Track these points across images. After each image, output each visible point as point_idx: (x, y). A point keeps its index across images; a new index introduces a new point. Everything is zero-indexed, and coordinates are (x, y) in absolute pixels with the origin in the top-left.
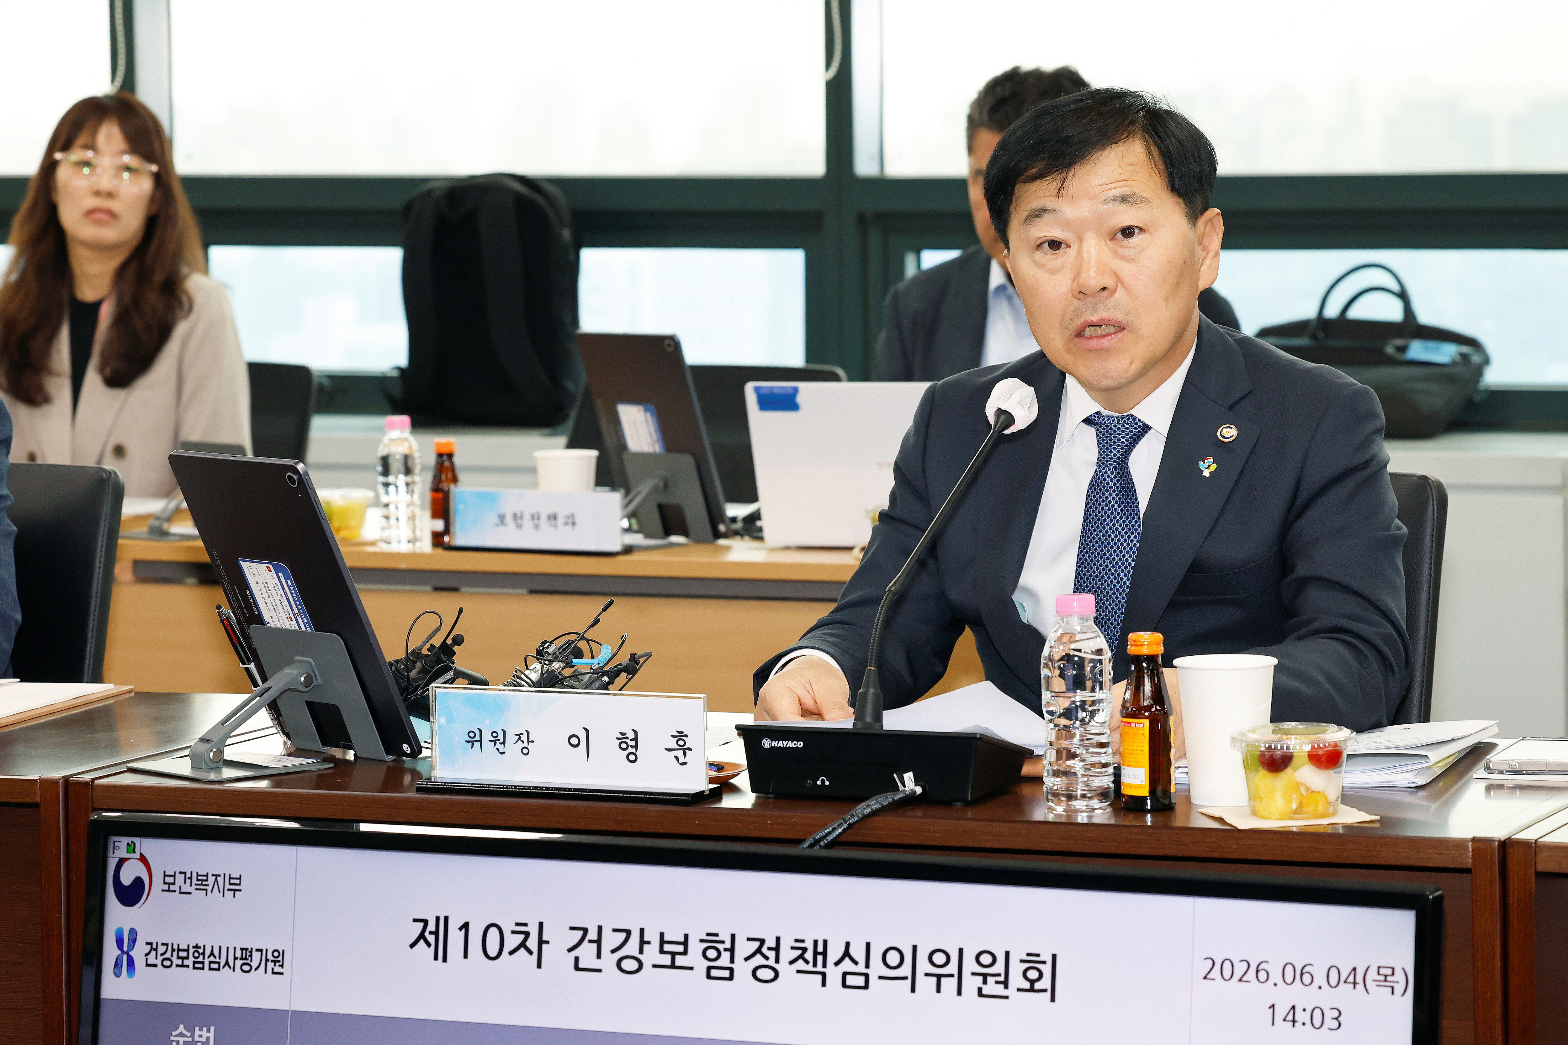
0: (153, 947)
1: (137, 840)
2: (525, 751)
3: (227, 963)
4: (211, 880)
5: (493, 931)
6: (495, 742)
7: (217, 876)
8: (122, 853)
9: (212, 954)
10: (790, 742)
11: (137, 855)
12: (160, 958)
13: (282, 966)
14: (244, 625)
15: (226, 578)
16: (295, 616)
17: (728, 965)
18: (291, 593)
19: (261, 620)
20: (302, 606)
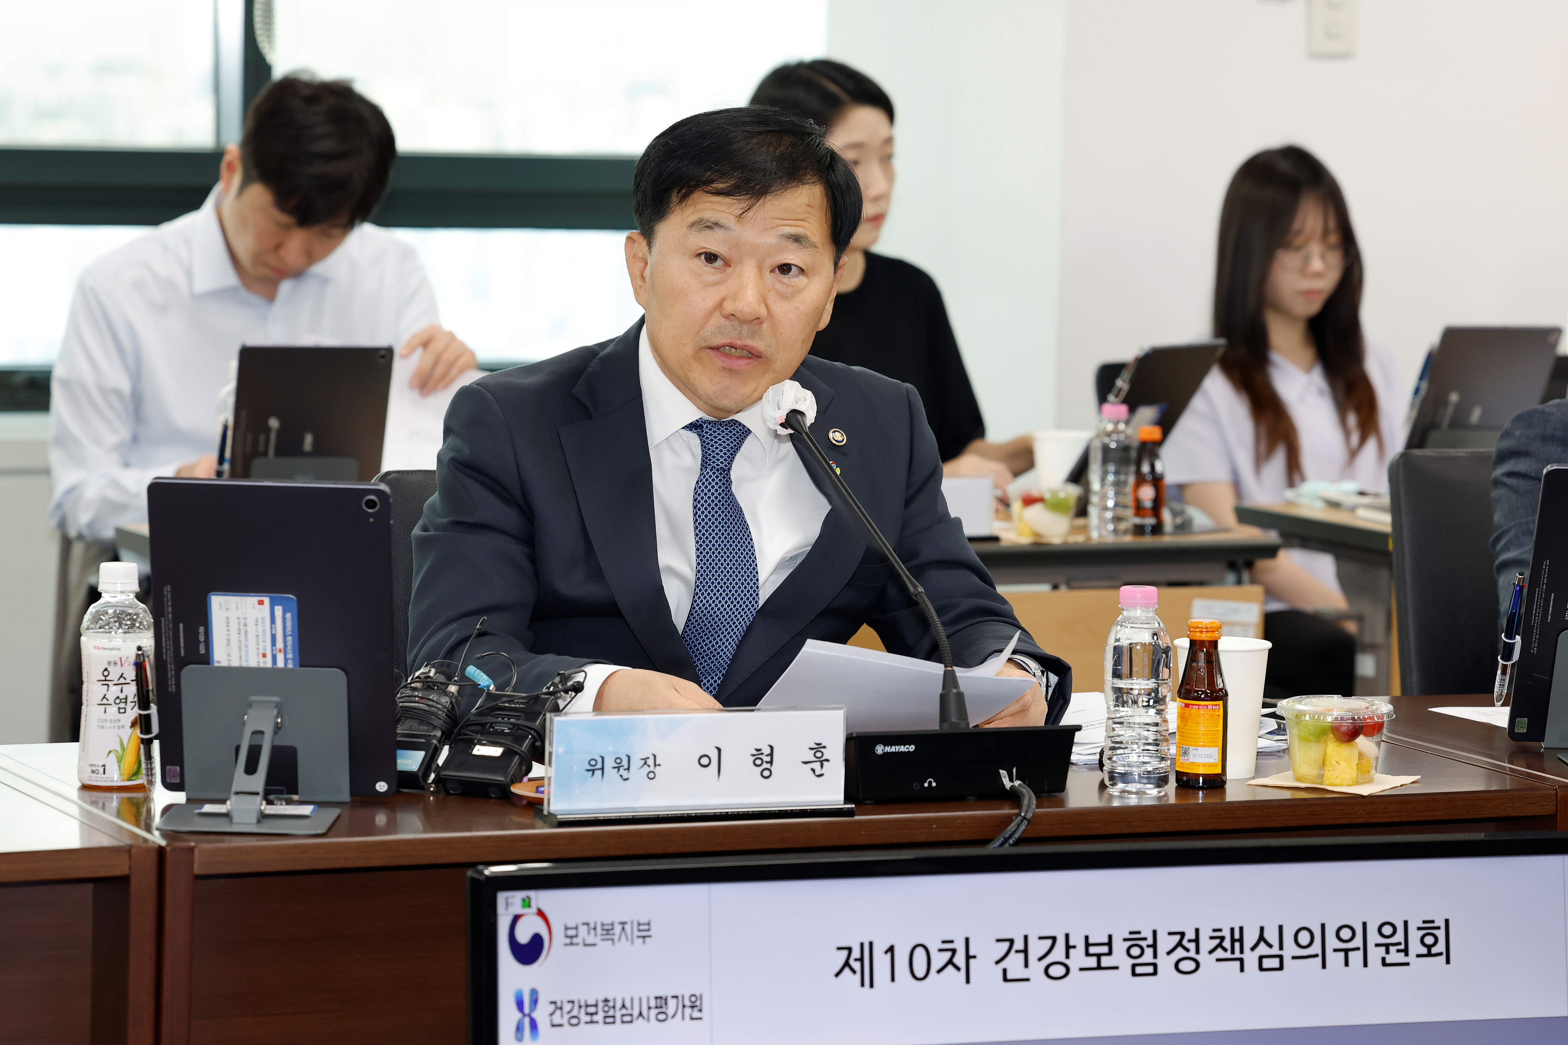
0: (557, 1006)
1: (532, 894)
2: (651, 775)
3: (641, 1014)
4: (618, 928)
5: (920, 952)
6: (619, 768)
7: (623, 923)
8: (517, 909)
9: (624, 1006)
10: (902, 747)
11: (534, 910)
12: (566, 1017)
13: (700, 1011)
14: (169, 666)
15: (170, 616)
16: (274, 653)
17: (1152, 960)
18: (284, 628)
19: (206, 659)
20: (293, 641)
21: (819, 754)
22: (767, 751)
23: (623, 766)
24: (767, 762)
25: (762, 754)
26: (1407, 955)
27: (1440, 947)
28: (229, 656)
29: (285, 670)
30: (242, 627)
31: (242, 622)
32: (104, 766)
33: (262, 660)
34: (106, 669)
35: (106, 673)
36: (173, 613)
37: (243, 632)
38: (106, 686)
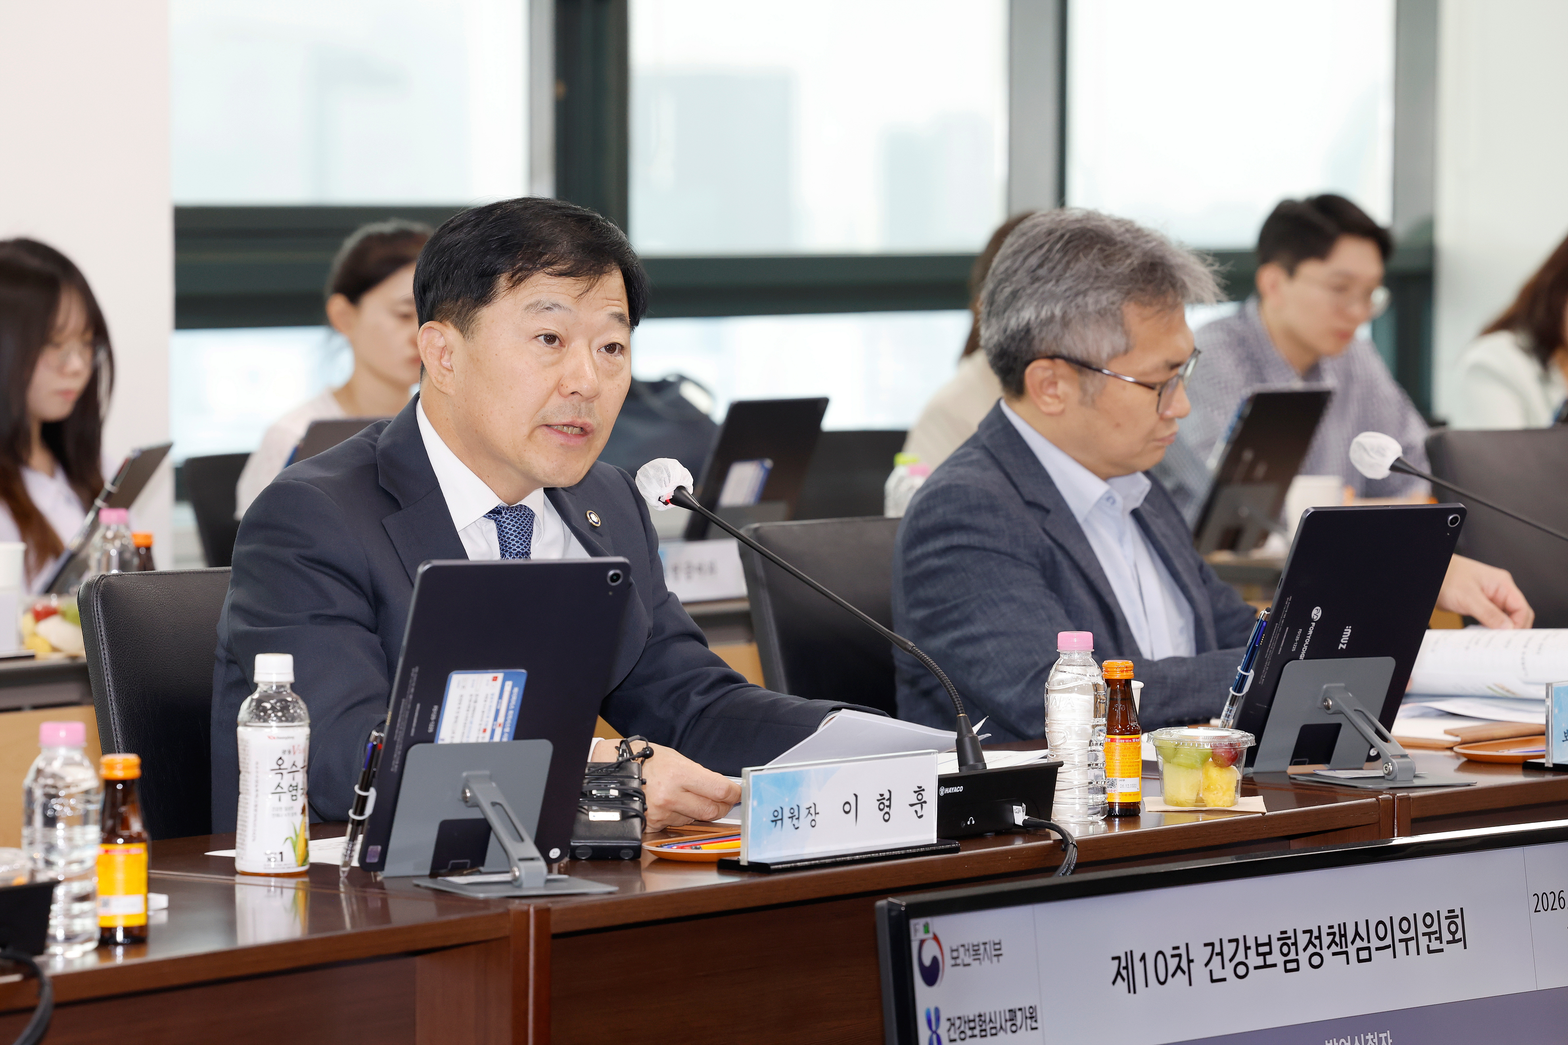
0: (952, 1023)
1: (928, 920)
2: (813, 823)
3: (1001, 1027)
4: (982, 947)
5: (1160, 958)
6: (792, 818)
7: (985, 944)
8: (921, 935)
9: (991, 1021)
10: (956, 788)
11: (931, 935)
12: (958, 1032)
13: (1036, 1021)
14: (397, 746)
15: (411, 697)
16: (494, 727)
17: (1295, 957)
18: (509, 702)
19: (431, 738)
20: (514, 715)
21: (920, 797)
22: (887, 796)
23: (795, 816)
24: (887, 806)
25: (884, 799)
26: (1441, 942)
27: (1459, 935)
28: (454, 733)
29: (500, 744)
30: (472, 704)
31: (474, 698)
32: (281, 853)
33: (481, 735)
34: (280, 758)
35: (280, 762)
36: (415, 694)
37: (471, 709)
38: (280, 775)
